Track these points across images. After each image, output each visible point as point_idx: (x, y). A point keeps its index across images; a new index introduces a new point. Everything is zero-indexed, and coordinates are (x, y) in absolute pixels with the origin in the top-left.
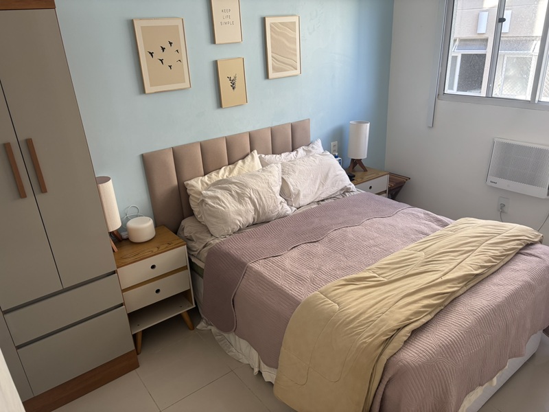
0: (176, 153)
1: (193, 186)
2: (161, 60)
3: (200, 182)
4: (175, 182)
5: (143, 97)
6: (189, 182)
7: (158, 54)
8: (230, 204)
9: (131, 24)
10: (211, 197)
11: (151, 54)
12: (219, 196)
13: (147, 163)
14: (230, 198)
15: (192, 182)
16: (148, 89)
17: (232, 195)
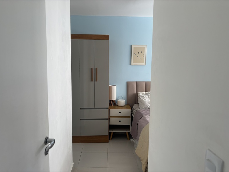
0: (137, 83)
1: (140, 94)
2: (138, 56)
3: (142, 93)
4: (135, 92)
5: (131, 66)
6: (139, 93)
7: (137, 54)
8: (147, 99)
9: (131, 46)
10: (142, 96)
11: (135, 54)
12: (144, 96)
13: (128, 84)
14: (148, 98)
15: (140, 93)
16: (132, 64)
17: (148, 97)
